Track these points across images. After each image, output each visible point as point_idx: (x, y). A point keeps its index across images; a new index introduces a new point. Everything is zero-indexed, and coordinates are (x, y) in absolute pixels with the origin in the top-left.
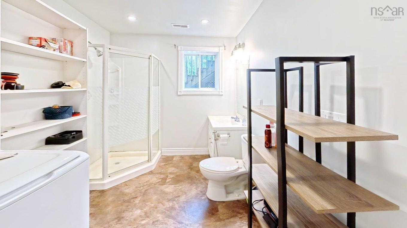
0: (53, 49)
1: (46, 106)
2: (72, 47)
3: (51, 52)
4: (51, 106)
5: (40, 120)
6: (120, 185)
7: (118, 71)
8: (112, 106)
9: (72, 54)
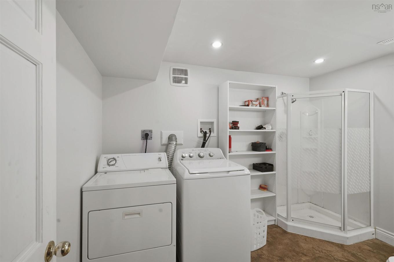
0: (255, 106)
1: (254, 142)
2: (268, 101)
3: (254, 107)
4: (256, 142)
5: (250, 150)
6: (300, 236)
7: (317, 113)
8: (313, 149)
9: (268, 105)
